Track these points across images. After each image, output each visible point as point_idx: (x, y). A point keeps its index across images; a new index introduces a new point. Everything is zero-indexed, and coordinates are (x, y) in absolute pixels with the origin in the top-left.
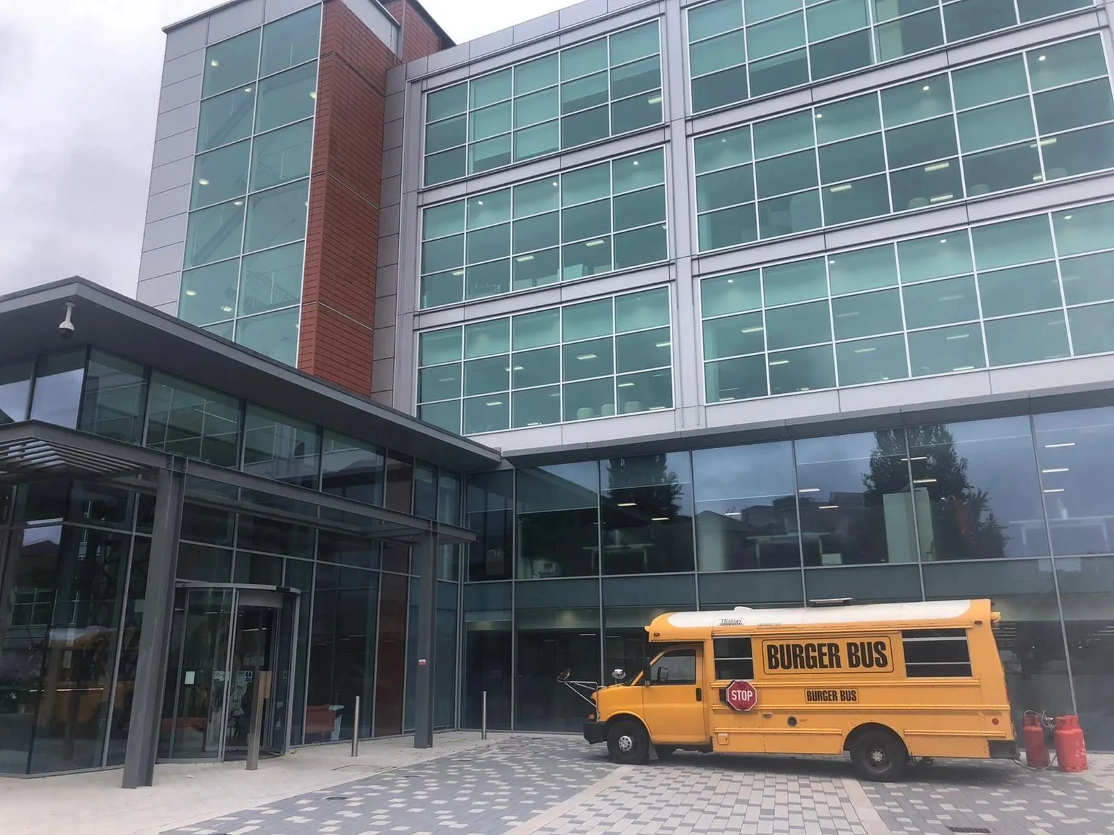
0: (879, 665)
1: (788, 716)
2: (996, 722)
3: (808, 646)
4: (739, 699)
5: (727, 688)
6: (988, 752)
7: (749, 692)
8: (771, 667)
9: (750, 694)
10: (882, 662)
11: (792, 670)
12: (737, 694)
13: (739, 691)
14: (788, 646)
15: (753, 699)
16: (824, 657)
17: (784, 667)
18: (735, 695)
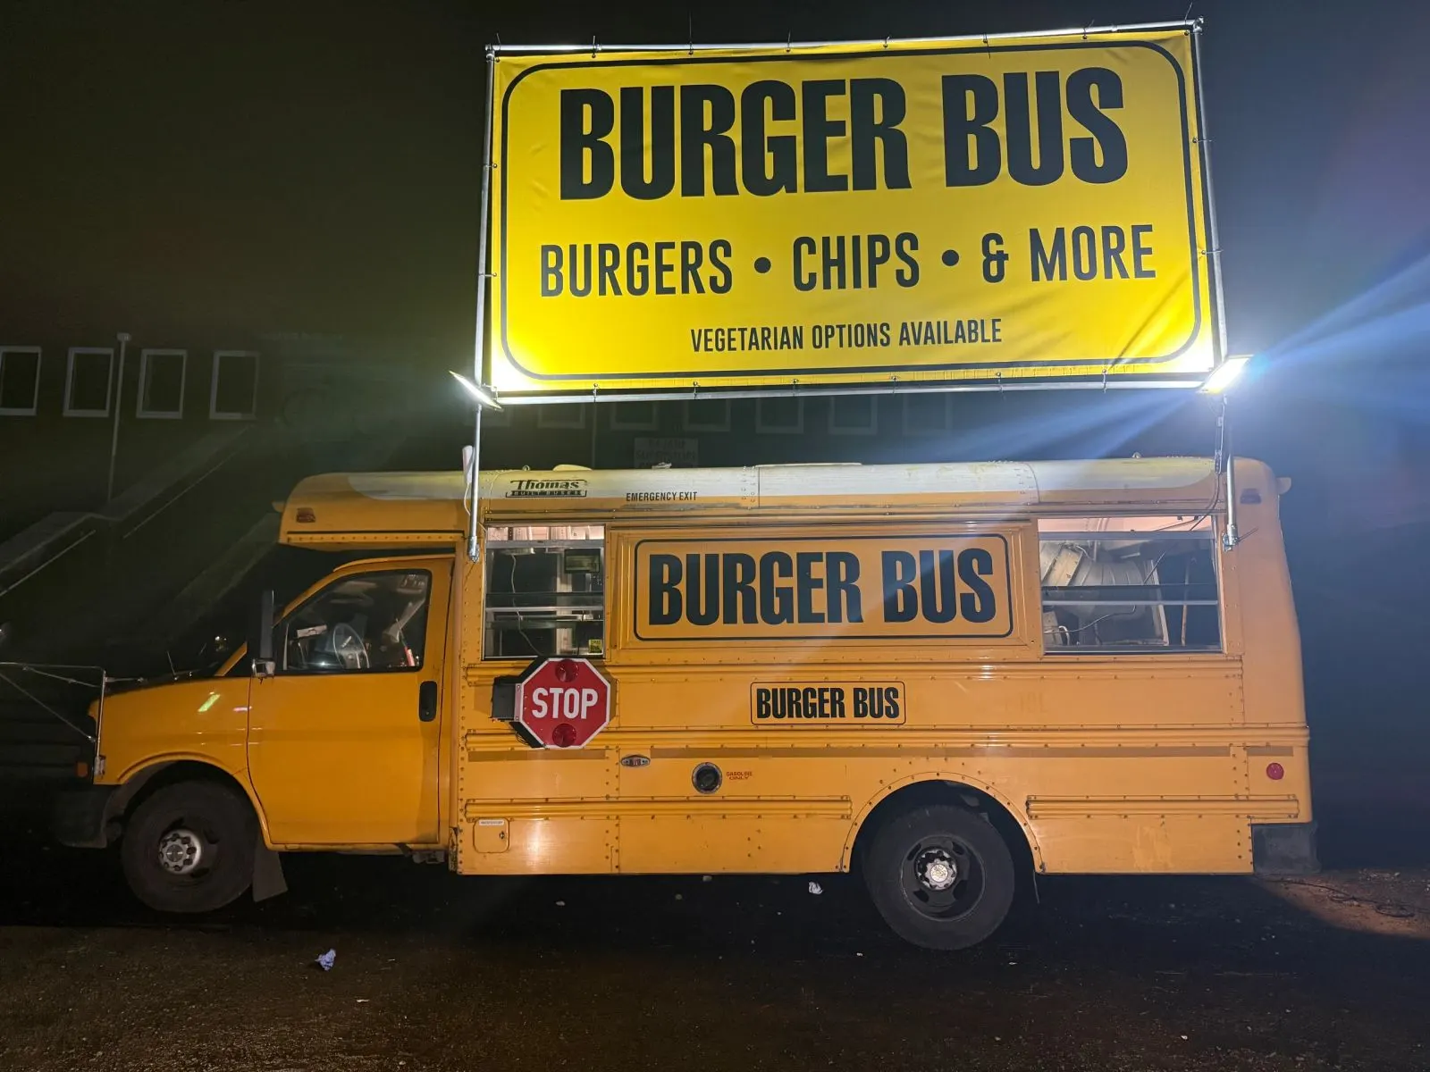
0: (970, 615)
1: (695, 763)
2: (1275, 772)
3: (768, 560)
4: (555, 715)
5: (520, 679)
6: (1250, 857)
7: (586, 692)
8: (656, 618)
9: (590, 697)
10: (978, 608)
11: (719, 627)
12: (549, 699)
13: (556, 691)
14: (712, 559)
15: (597, 715)
16: (814, 591)
17: (695, 618)
18: (544, 705)
